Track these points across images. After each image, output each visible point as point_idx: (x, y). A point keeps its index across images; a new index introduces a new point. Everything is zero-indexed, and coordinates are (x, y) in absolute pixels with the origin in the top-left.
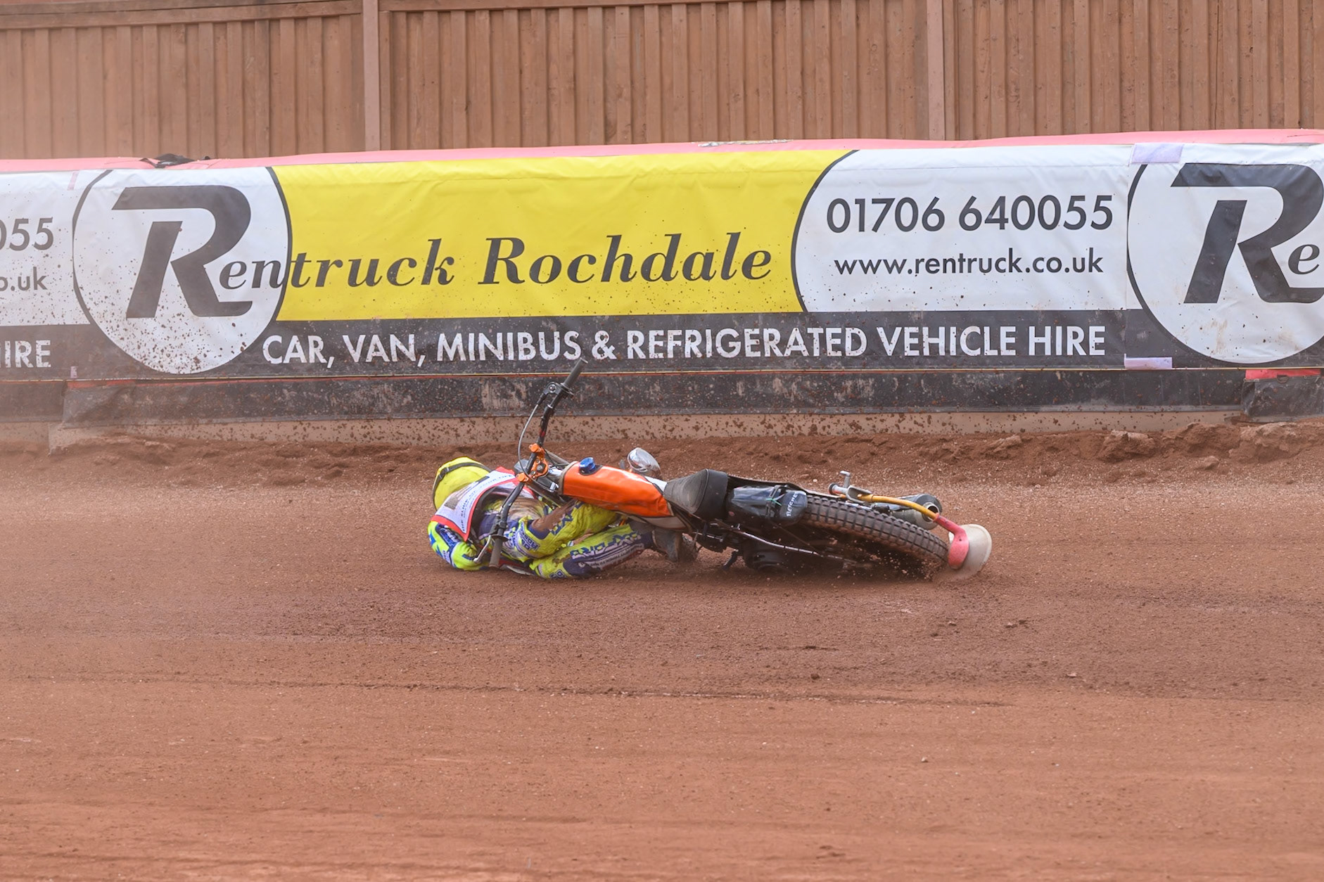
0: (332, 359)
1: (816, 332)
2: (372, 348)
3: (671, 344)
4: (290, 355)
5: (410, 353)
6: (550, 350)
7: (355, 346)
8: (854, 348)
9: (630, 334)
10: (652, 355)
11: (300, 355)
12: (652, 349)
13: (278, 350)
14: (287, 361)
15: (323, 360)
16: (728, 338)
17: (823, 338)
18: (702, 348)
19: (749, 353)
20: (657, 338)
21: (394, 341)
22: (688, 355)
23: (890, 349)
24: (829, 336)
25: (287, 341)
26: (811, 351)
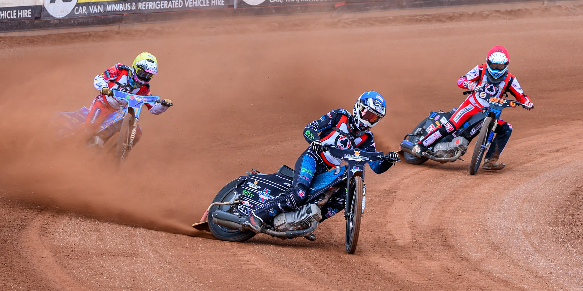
0: (87, 12)
1: (173, 1)
2: (94, 9)
3: (147, 5)
4: (79, 12)
5: (102, 10)
6: (125, 9)
7: (91, 8)
8: (181, 5)
9: (139, 3)
10: (144, 9)
11: (81, 12)
12: (143, 7)
13: (77, 10)
14: (79, 13)
15: (85, 13)
16: (158, 4)
17: (175, 3)
18: (153, 6)
19: (162, 8)
20: (144, 4)
21: (99, 7)
22: (150, 8)
23: (187, 5)
24: (176, 2)
25: (79, 8)
26: (172, 6)
